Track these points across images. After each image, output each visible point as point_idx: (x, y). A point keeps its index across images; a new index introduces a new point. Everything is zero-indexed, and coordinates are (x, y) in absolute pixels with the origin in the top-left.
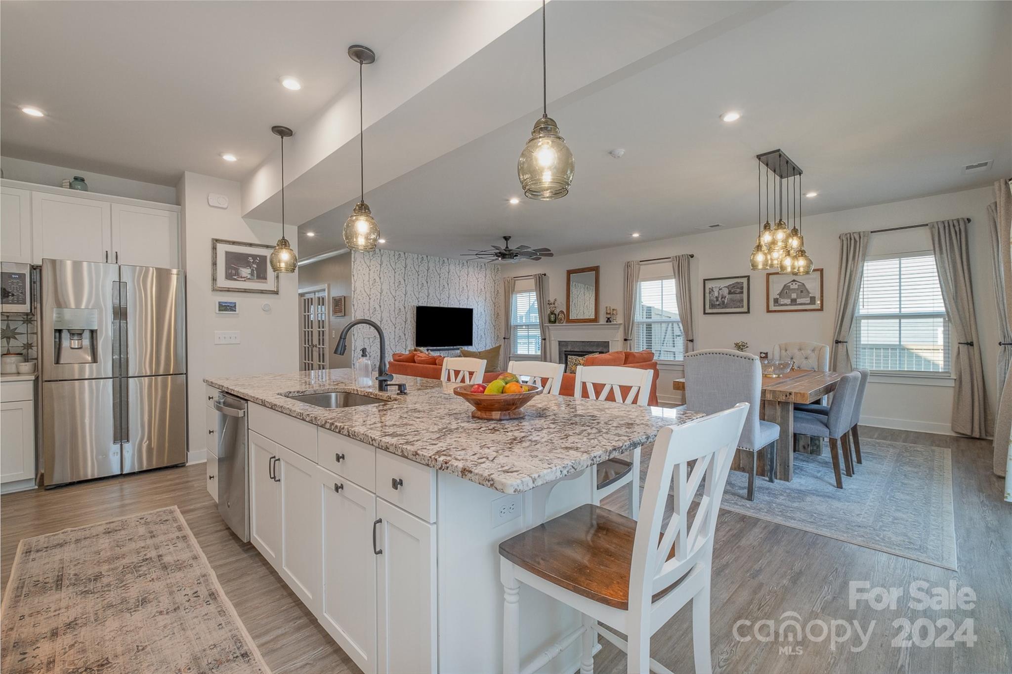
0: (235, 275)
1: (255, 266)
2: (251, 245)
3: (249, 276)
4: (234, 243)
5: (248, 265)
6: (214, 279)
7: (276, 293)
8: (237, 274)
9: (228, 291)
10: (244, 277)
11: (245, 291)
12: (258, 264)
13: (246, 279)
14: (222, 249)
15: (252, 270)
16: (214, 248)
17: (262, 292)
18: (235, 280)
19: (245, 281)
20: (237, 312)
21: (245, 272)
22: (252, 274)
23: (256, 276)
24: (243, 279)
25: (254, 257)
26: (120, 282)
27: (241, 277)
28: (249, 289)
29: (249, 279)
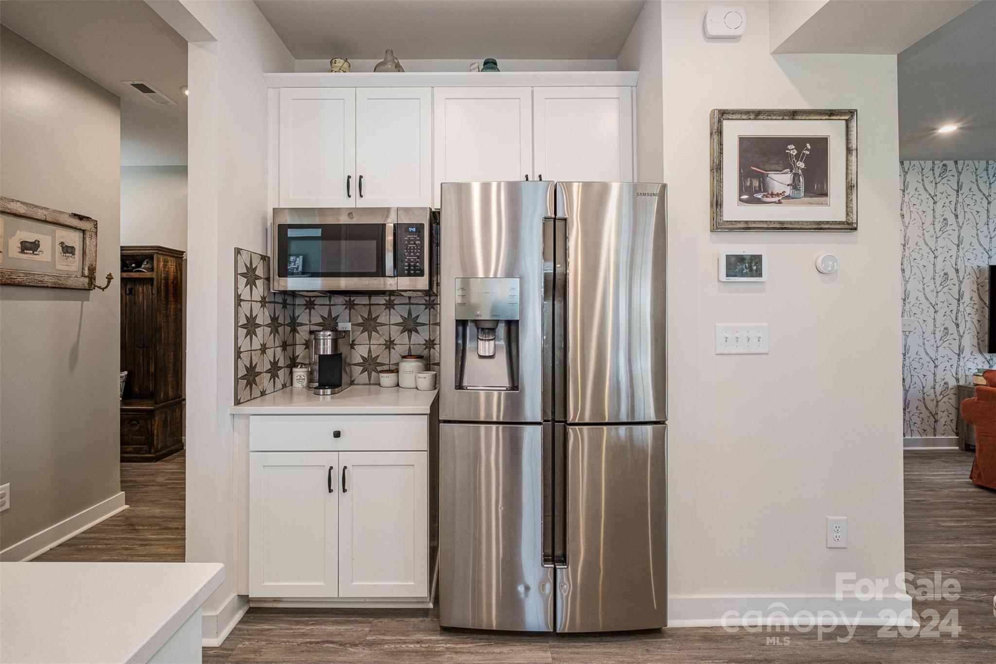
0: (760, 191)
1: (801, 165)
2: (793, 114)
3: (788, 191)
4: (758, 114)
5: (786, 164)
6: (717, 203)
7: (850, 226)
8: (764, 187)
9: (747, 228)
10: (778, 195)
11: (783, 227)
12: (808, 160)
13: (782, 199)
14: (734, 130)
15: (796, 176)
16: (718, 133)
17: (819, 227)
18: (759, 202)
19: (779, 202)
20: (764, 278)
21: (780, 181)
22: (794, 186)
23: (802, 189)
24: (776, 199)
25: (799, 142)
26: (555, 219)
27: (772, 195)
28: (791, 223)
29: (788, 197)
